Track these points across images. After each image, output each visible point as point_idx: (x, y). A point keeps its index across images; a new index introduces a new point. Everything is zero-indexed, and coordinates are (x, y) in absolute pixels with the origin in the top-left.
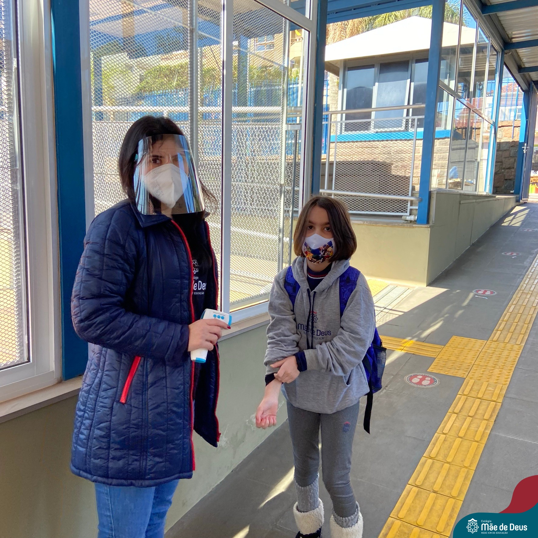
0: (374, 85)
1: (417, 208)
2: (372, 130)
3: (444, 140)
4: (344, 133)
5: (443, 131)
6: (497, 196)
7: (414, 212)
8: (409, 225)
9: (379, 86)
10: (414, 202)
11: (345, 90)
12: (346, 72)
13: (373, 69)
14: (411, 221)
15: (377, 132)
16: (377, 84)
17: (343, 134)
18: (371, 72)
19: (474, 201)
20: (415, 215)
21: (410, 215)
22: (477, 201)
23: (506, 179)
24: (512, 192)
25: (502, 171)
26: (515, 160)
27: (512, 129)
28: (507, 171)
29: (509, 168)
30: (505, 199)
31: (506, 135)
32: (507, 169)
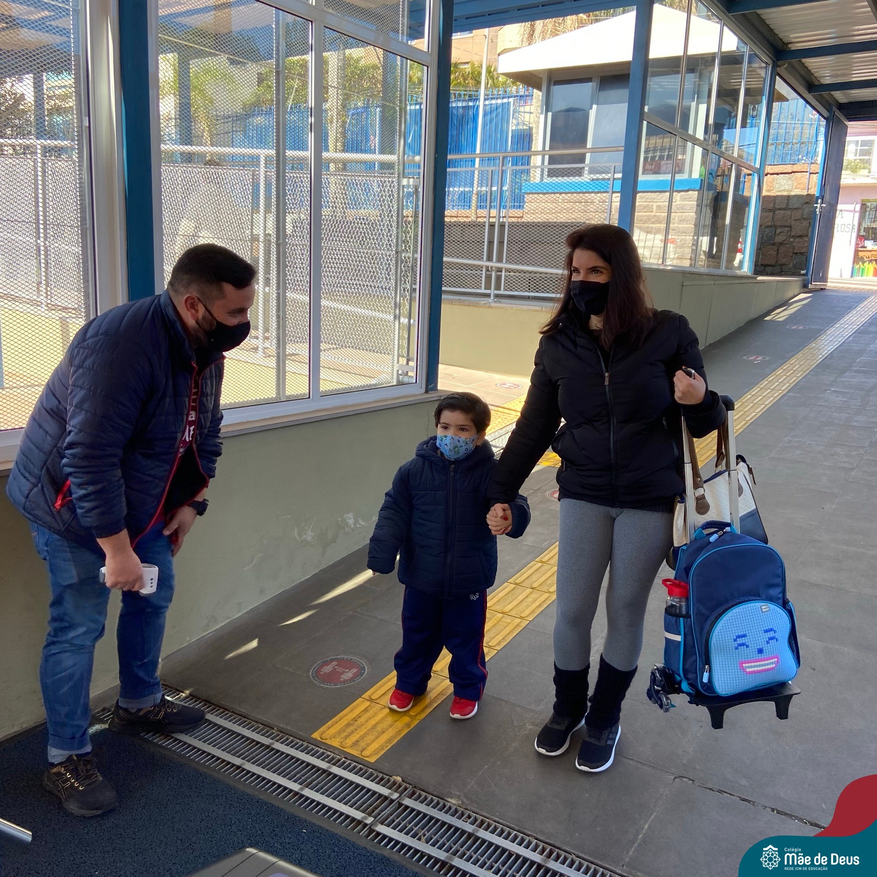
0: (591, 108)
2: (586, 177)
3: (687, 193)
4: (547, 180)
5: (685, 180)
6: (760, 278)
9: (597, 110)
11: (550, 114)
12: (552, 87)
13: (590, 84)
15: (593, 180)
16: (595, 107)
17: (545, 181)
18: (588, 88)
19: (713, 282)
22: (716, 283)
23: (796, 253)
24: (803, 272)
25: (792, 240)
26: (810, 223)
27: (808, 176)
28: (797, 240)
29: (801, 236)
30: (778, 281)
31: (798, 186)
32: (798, 237)
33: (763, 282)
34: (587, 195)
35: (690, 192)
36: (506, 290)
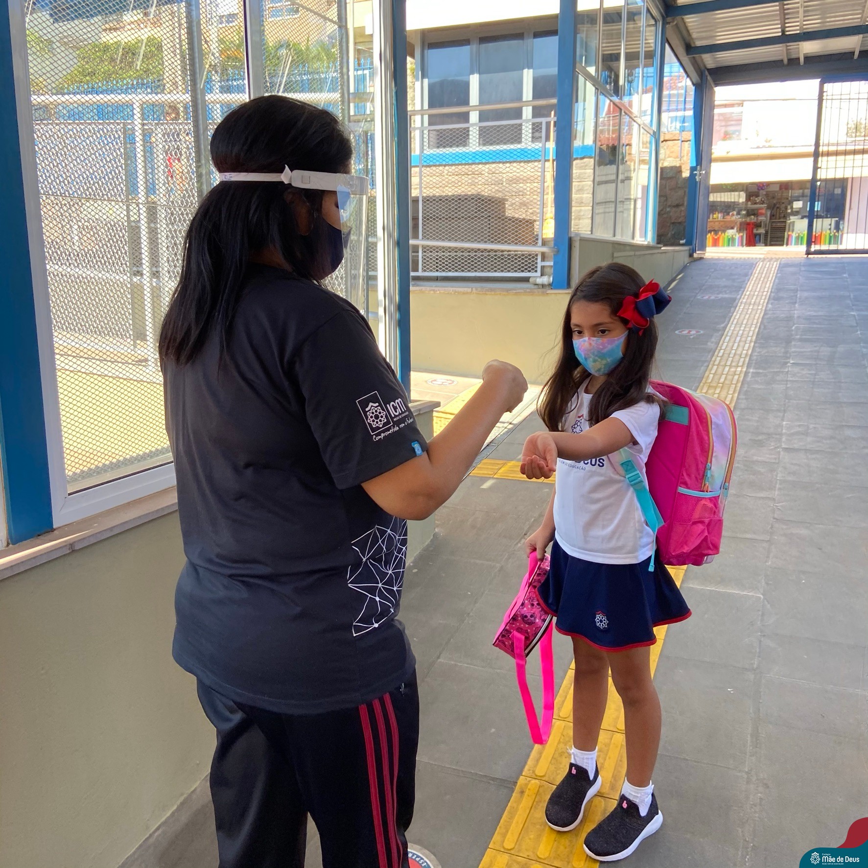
1: (552, 263)
2: (472, 148)
3: (582, 161)
4: (428, 151)
5: (581, 147)
6: (664, 248)
7: (547, 270)
8: (540, 290)
10: (546, 255)
11: (426, 81)
12: (426, 52)
13: (468, 47)
14: (543, 286)
18: (466, 51)
20: (549, 276)
21: (542, 275)
23: (673, 223)
24: (682, 242)
25: (668, 209)
26: (685, 192)
27: (680, 145)
28: (674, 209)
29: (677, 206)
30: (674, 251)
31: (671, 155)
32: (674, 206)
33: (665, 252)
34: (473, 166)
35: (585, 160)
36: (425, 271)
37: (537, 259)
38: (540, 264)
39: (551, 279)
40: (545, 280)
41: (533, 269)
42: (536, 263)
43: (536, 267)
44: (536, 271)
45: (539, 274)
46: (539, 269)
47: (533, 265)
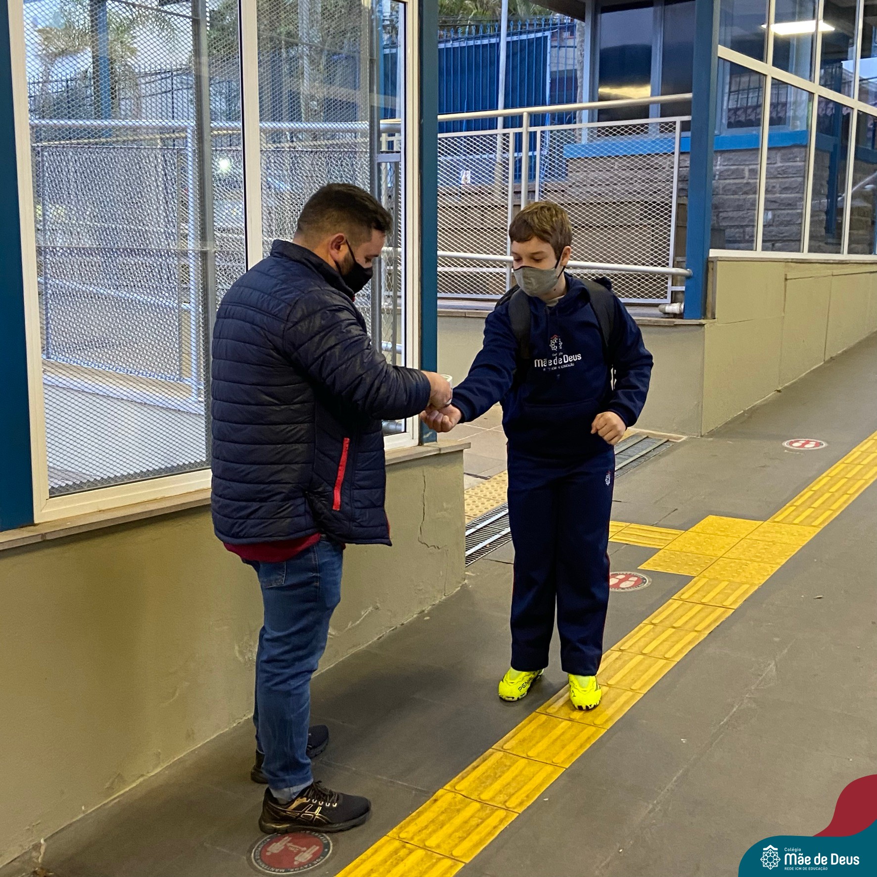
1: (683, 288)
7: (680, 296)
8: (667, 320)
10: (677, 277)
12: (599, 16)
13: (651, 9)
14: (673, 314)
18: (649, 14)
19: (830, 273)
20: (681, 303)
21: (672, 302)
22: (835, 272)
35: (795, 150)
37: (667, 283)
38: (671, 288)
39: (682, 307)
40: (676, 308)
41: (662, 295)
42: (666, 288)
43: (666, 293)
44: (666, 297)
45: (669, 300)
46: (669, 295)
47: (662, 290)
